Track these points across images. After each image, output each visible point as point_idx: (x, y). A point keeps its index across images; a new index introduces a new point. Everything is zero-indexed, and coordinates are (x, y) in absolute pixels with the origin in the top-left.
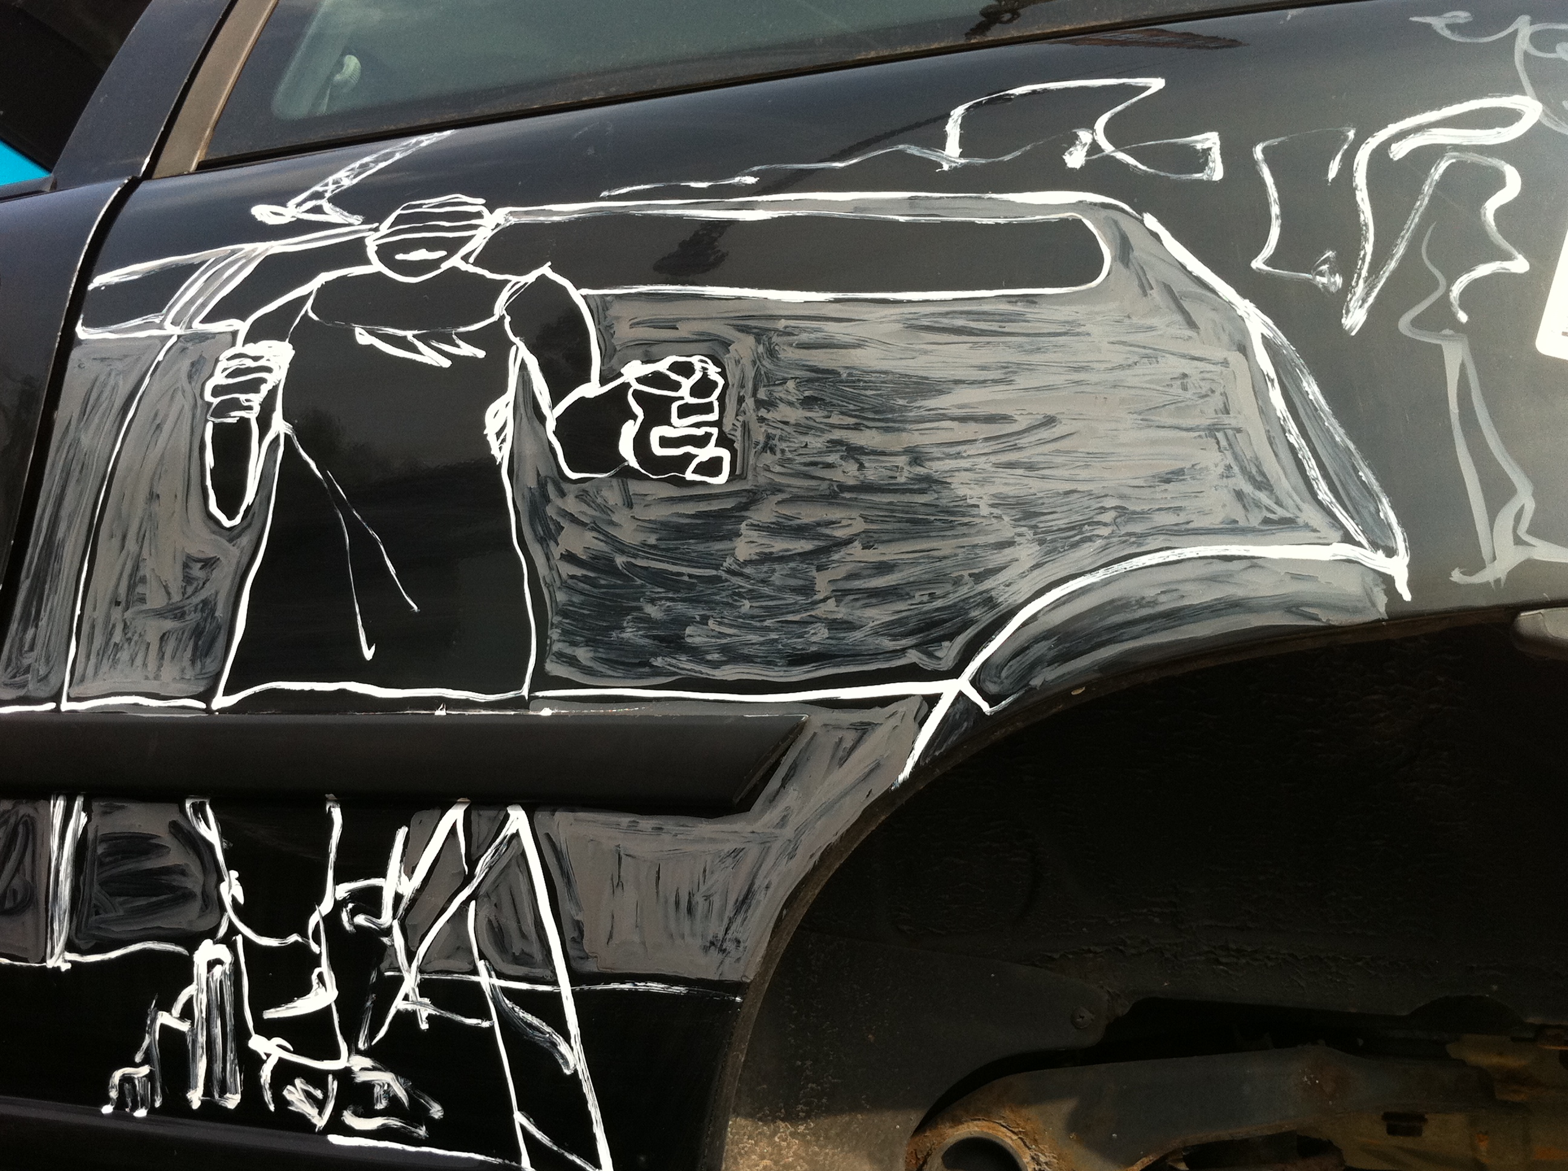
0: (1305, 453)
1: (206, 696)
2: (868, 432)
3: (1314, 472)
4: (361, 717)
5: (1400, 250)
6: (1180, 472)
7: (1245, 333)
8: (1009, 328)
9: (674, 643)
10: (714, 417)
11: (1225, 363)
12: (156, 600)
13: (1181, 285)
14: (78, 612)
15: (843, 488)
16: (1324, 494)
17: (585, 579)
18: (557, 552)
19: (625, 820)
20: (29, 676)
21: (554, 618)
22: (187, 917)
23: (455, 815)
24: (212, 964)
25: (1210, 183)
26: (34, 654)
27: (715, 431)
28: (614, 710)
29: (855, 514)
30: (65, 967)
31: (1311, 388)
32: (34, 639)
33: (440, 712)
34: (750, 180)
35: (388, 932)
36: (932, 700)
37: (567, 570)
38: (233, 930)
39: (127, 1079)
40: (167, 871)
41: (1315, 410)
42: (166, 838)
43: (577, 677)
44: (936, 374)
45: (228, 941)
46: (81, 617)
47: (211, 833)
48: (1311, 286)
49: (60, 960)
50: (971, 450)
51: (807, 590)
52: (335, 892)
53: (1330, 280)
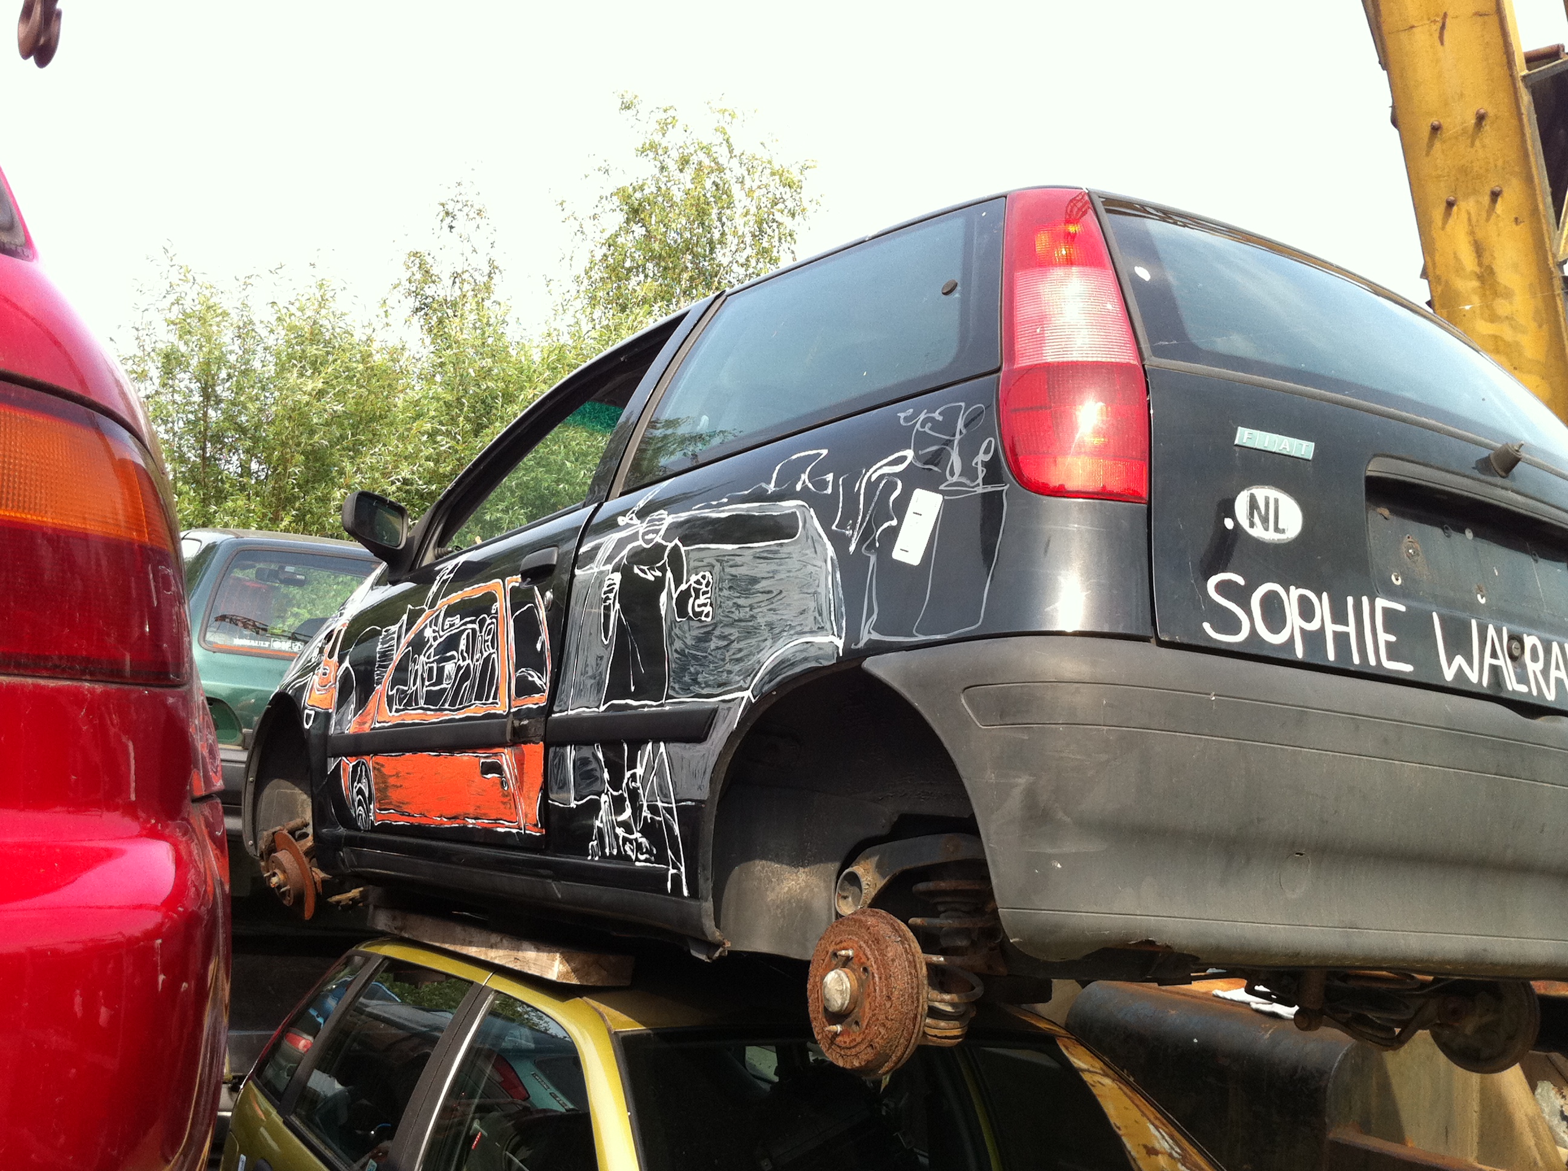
0: (832, 602)
1: (598, 707)
2: (742, 599)
3: (832, 609)
4: (629, 712)
5: (867, 518)
6: (804, 610)
7: (827, 554)
8: (776, 556)
9: (695, 681)
10: (709, 595)
11: (821, 568)
12: (590, 673)
13: (816, 537)
14: (573, 678)
15: (735, 621)
16: (833, 618)
17: (679, 659)
18: (673, 649)
19: (683, 745)
20: (562, 702)
21: (671, 673)
22: (596, 787)
23: (650, 745)
24: (605, 802)
25: (827, 494)
26: (564, 694)
27: (709, 600)
28: (681, 706)
29: (736, 630)
30: (575, 806)
31: (838, 576)
32: (564, 689)
33: (646, 709)
34: (725, 500)
35: (639, 788)
36: (743, 698)
37: (676, 655)
38: (608, 790)
39: (592, 846)
40: (592, 770)
41: (838, 584)
42: (592, 759)
43: (675, 695)
44: (758, 576)
45: (607, 794)
47: (600, 755)
48: (844, 533)
49: (573, 804)
50: (763, 604)
51: (723, 660)
52: (628, 774)
53: (849, 533)
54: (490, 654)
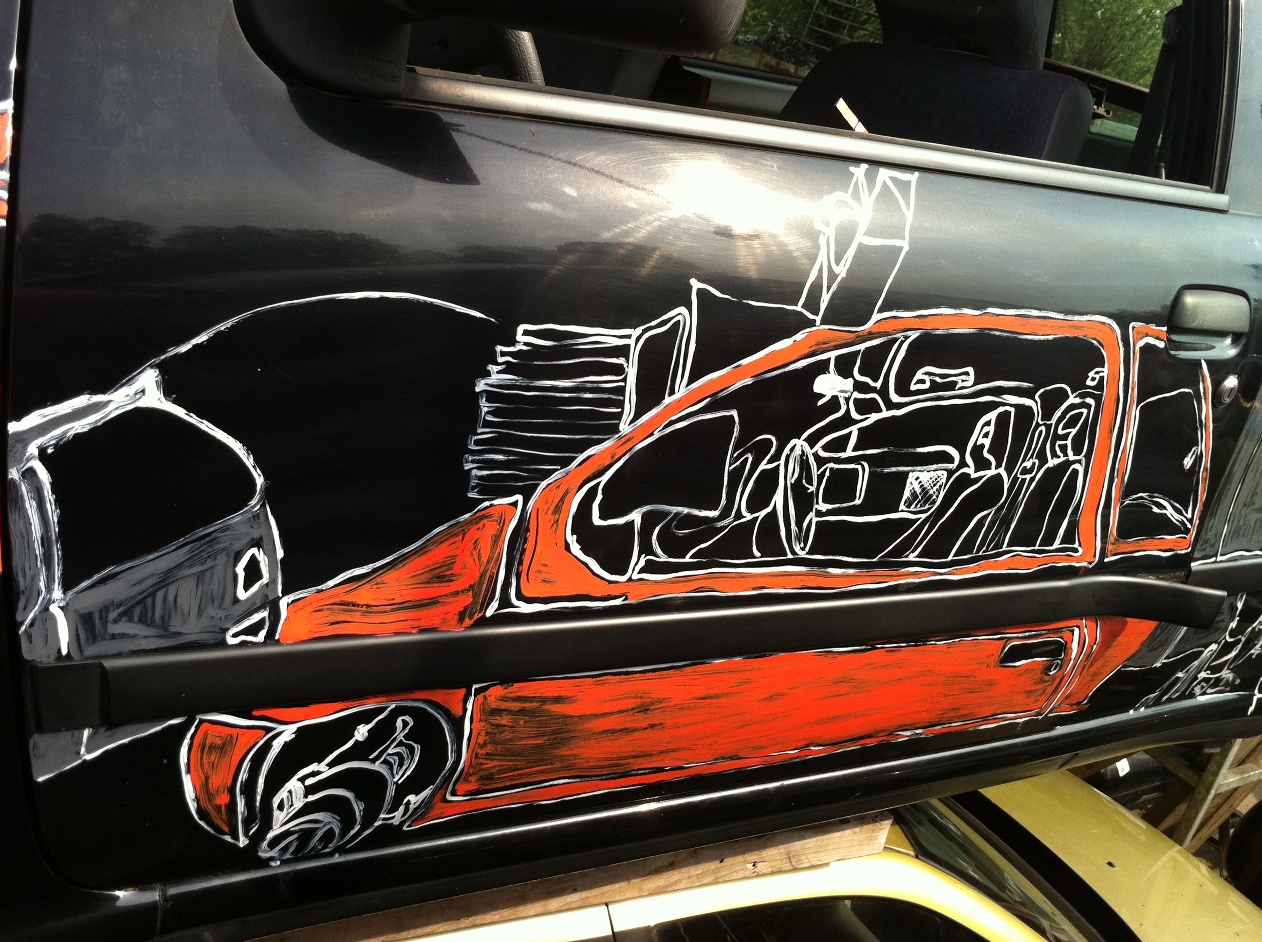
12: (1257, 505)
14: (1231, 510)
20: (1208, 544)
26: (1211, 533)
32: (1213, 524)
46: (1232, 512)
47: (1240, 604)
54: (1067, 464)
